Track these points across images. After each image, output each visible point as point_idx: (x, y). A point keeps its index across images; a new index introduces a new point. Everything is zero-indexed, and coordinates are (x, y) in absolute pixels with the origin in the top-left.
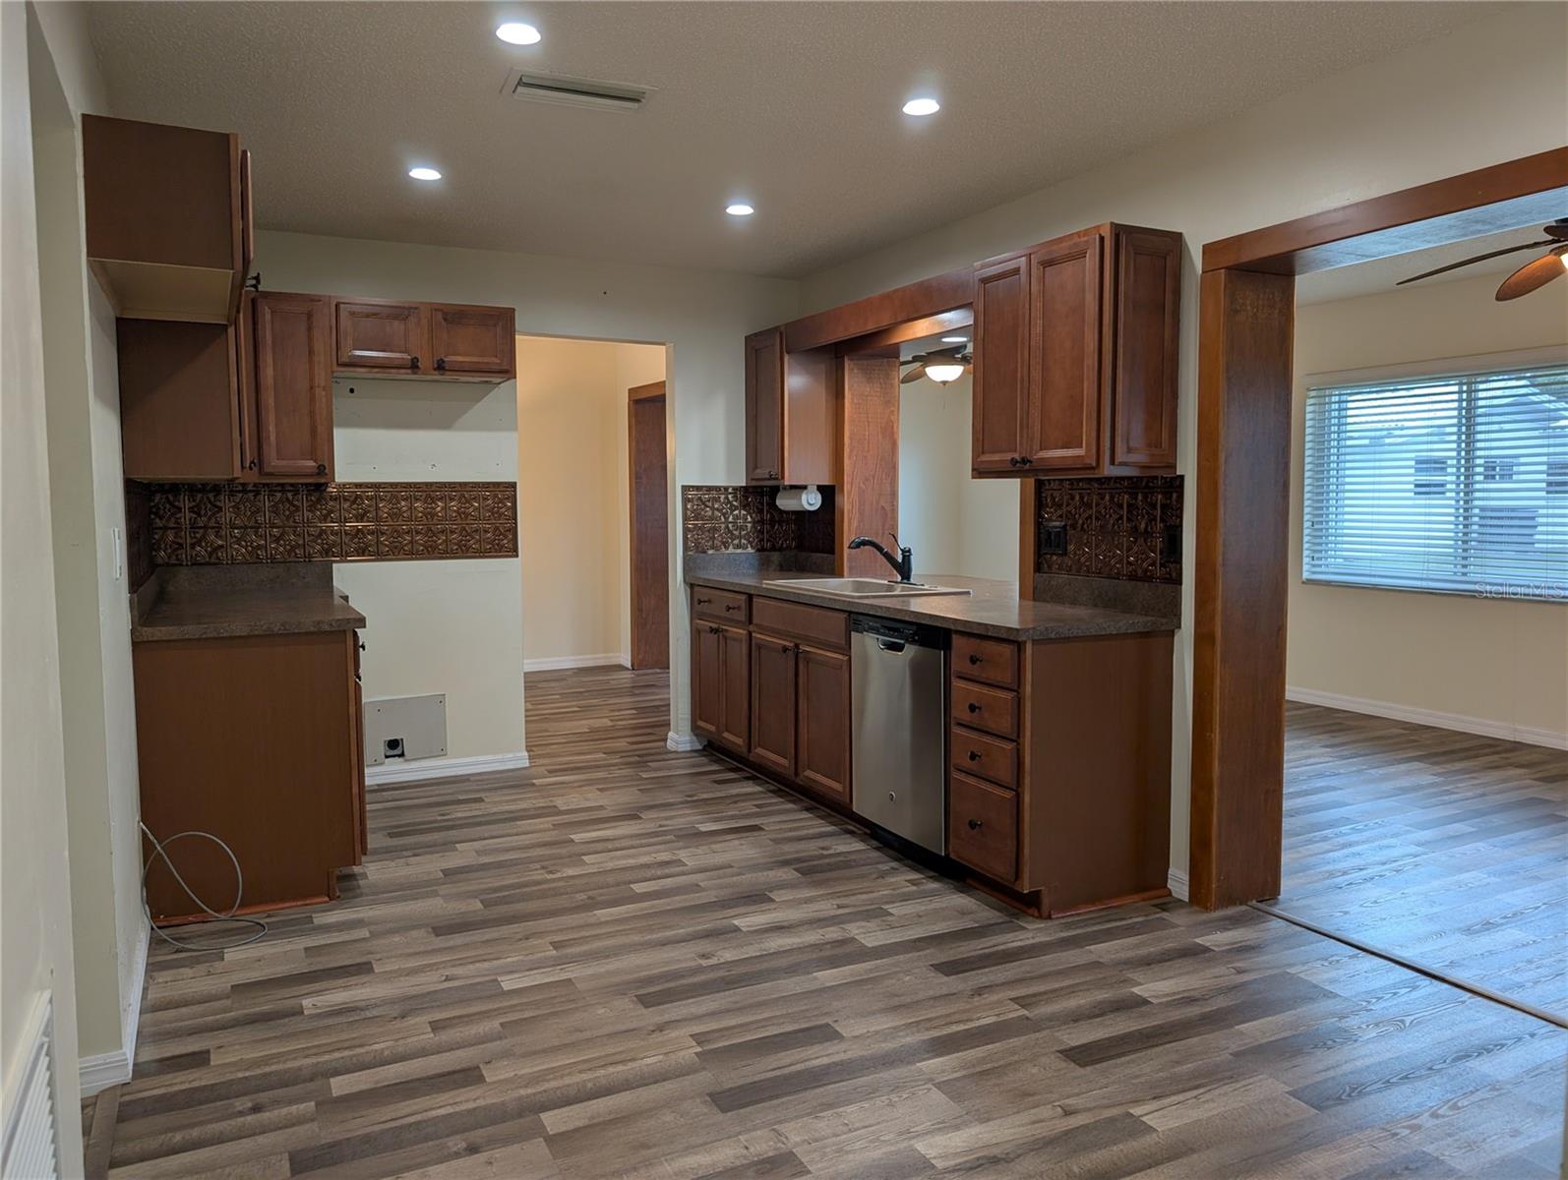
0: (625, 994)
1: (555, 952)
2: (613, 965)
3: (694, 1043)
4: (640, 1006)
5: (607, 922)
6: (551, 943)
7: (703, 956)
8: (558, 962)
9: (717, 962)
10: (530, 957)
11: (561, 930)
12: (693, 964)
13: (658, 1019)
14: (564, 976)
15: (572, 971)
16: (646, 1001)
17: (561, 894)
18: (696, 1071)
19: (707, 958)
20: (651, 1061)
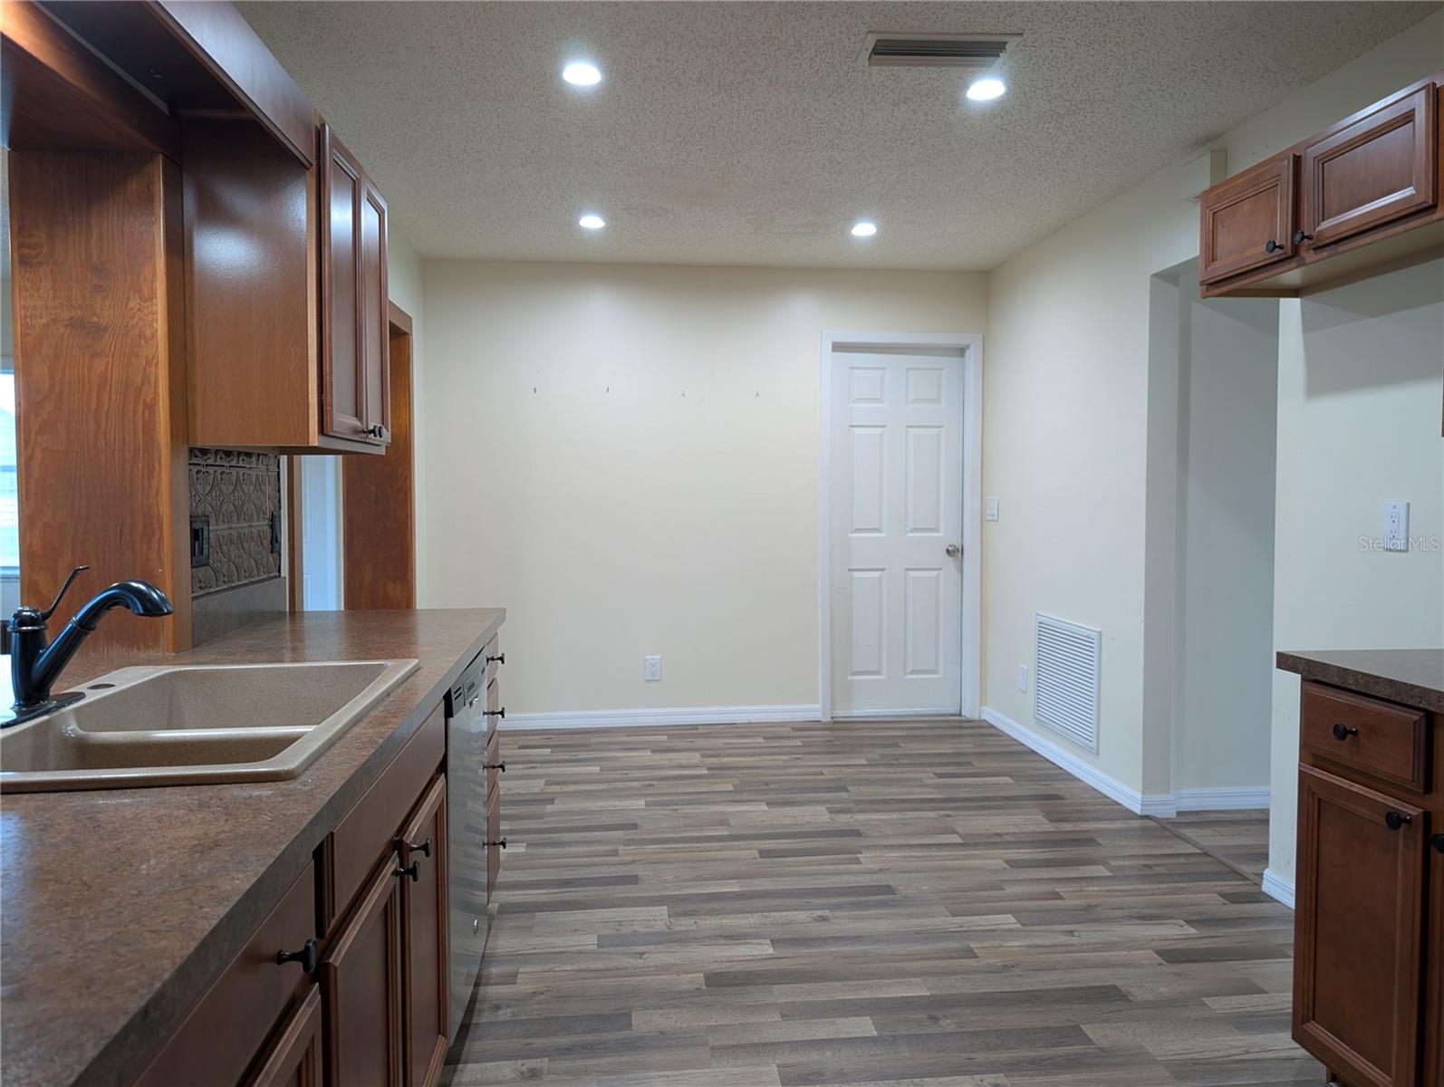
0: (905, 897)
1: (972, 946)
2: (911, 924)
3: (861, 859)
4: (894, 887)
5: (914, 975)
6: (977, 957)
7: (824, 920)
8: (966, 934)
9: (814, 912)
10: (996, 943)
11: (967, 972)
12: (837, 913)
13: (881, 876)
14: (959, 920)
15: (952, 924)
16: (889, 890)
17: (977, 1034)
18: (864, 847)
19: (821, 916)
20: (893, 854)
